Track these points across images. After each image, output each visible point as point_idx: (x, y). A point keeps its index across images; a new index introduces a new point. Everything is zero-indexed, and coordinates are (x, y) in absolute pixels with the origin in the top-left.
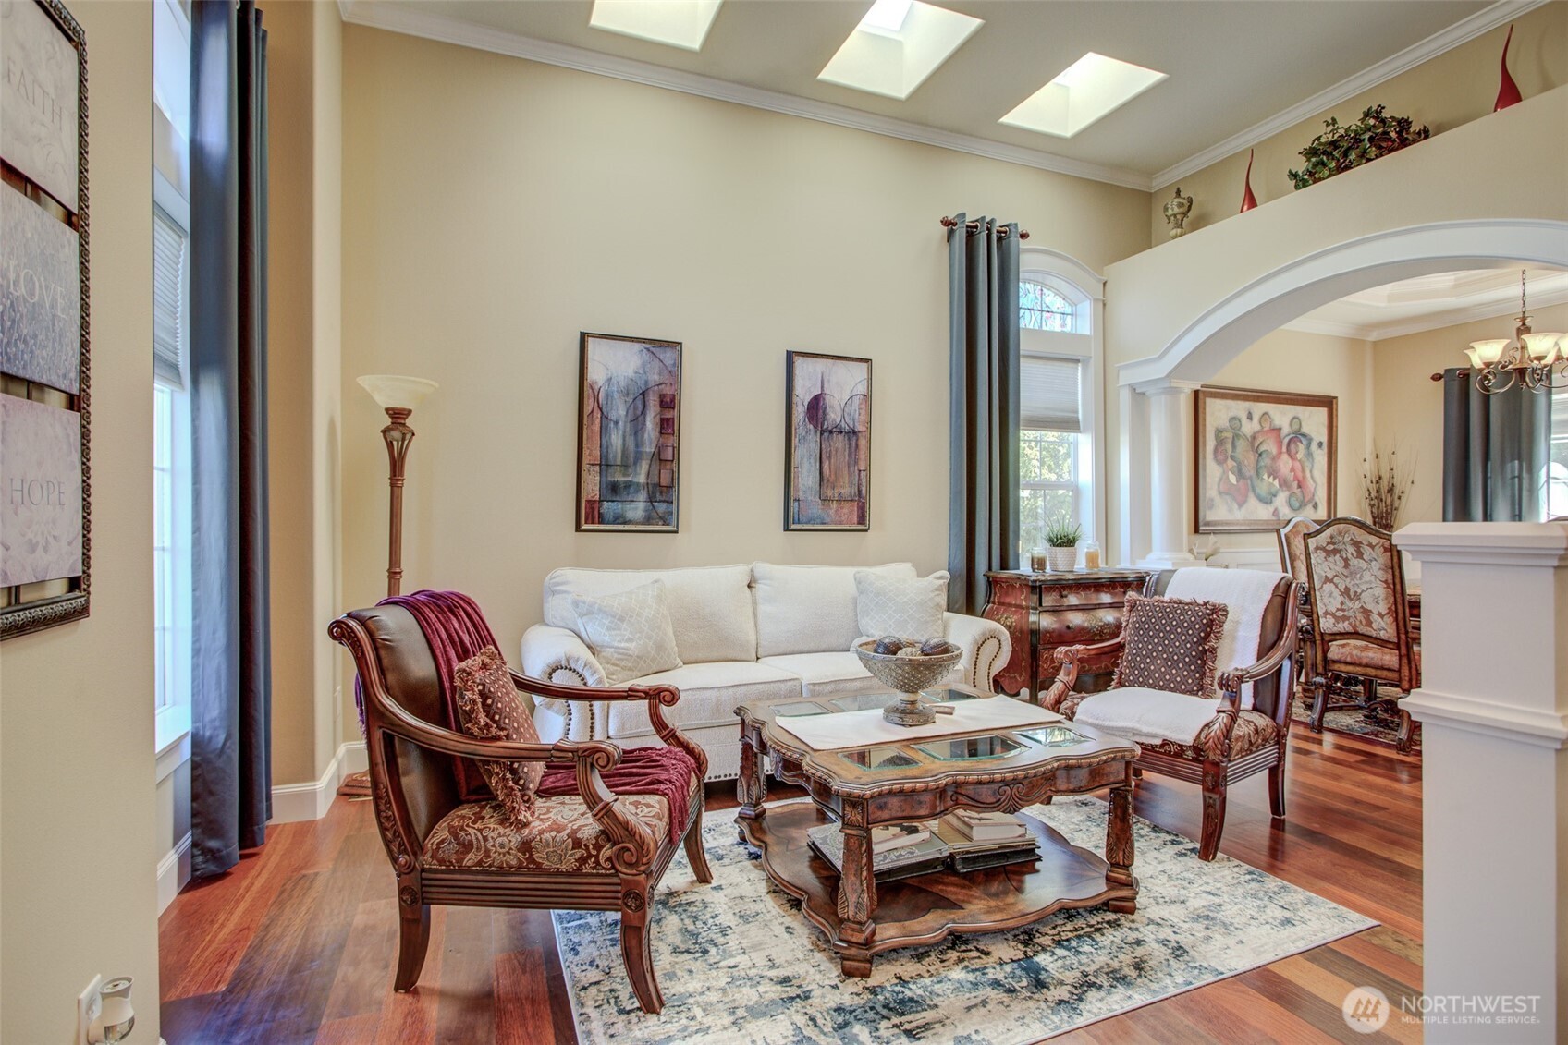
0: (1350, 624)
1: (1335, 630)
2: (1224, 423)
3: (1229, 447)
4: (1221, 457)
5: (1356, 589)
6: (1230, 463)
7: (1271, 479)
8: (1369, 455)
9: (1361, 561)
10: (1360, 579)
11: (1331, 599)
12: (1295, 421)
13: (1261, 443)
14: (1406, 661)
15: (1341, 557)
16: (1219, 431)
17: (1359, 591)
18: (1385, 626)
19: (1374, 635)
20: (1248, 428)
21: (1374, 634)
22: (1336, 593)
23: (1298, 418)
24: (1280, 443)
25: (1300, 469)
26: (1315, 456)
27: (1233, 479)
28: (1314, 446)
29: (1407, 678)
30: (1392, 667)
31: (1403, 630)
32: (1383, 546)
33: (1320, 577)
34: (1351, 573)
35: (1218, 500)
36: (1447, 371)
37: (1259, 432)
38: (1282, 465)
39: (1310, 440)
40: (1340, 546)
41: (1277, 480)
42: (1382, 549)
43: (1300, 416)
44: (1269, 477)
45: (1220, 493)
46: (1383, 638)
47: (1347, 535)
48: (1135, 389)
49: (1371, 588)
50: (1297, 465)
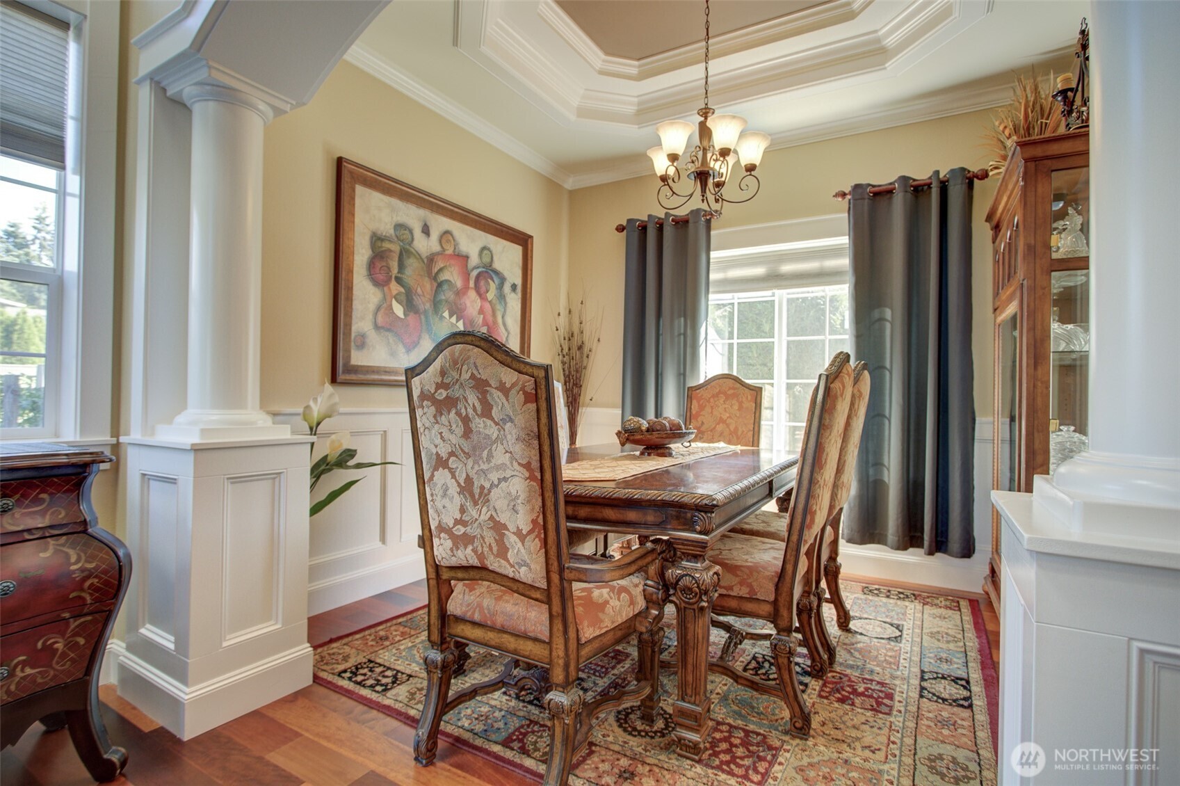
0: (474, 551)
1: (454, 562)
2: (386, 228)
3: (394, 265)
4: (381, 277)
5: (482, 482)
6: (395, 288)
7: (454, 319)
8: (564, 312)
9: (489, 422)
10: (489, 461)
11: (446, 502)
12: (485, 252)
13: (441, 270)
14: (561, 628)
15: (458, 414)
16: (376, 239)
17: (487, 485)
18: (526, 558)
19: (511, 575)
20: (425, 246)
21: (510, 572)
22: (453, 489)
23: (489, 249)
24: (466, 275)
25: (491, 312)
26: (508, 300)
27: (399, 310)
28: (507, 288)
29: (561, 662)
30: (540, 636)
31: (556, 564)
32: (523, 389)
33: (430, 455)
34: (474, 449)
35: (372, 335)
36: (629, 221)
37: (438, 254)
38: (468, 304)
39: (503, 280)
40: (456, 392)
41: (461, 322)
42: (521, 397)
43: (492, 247)
44: (451, 316)
45: (377, 327)
46: (524, 580)
47: (465, 367)
48: (164, 90)
49: (505, 479)
50: (487, 306)
